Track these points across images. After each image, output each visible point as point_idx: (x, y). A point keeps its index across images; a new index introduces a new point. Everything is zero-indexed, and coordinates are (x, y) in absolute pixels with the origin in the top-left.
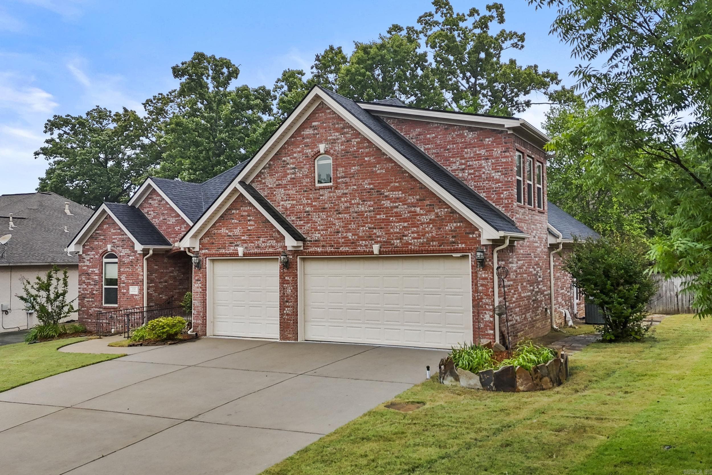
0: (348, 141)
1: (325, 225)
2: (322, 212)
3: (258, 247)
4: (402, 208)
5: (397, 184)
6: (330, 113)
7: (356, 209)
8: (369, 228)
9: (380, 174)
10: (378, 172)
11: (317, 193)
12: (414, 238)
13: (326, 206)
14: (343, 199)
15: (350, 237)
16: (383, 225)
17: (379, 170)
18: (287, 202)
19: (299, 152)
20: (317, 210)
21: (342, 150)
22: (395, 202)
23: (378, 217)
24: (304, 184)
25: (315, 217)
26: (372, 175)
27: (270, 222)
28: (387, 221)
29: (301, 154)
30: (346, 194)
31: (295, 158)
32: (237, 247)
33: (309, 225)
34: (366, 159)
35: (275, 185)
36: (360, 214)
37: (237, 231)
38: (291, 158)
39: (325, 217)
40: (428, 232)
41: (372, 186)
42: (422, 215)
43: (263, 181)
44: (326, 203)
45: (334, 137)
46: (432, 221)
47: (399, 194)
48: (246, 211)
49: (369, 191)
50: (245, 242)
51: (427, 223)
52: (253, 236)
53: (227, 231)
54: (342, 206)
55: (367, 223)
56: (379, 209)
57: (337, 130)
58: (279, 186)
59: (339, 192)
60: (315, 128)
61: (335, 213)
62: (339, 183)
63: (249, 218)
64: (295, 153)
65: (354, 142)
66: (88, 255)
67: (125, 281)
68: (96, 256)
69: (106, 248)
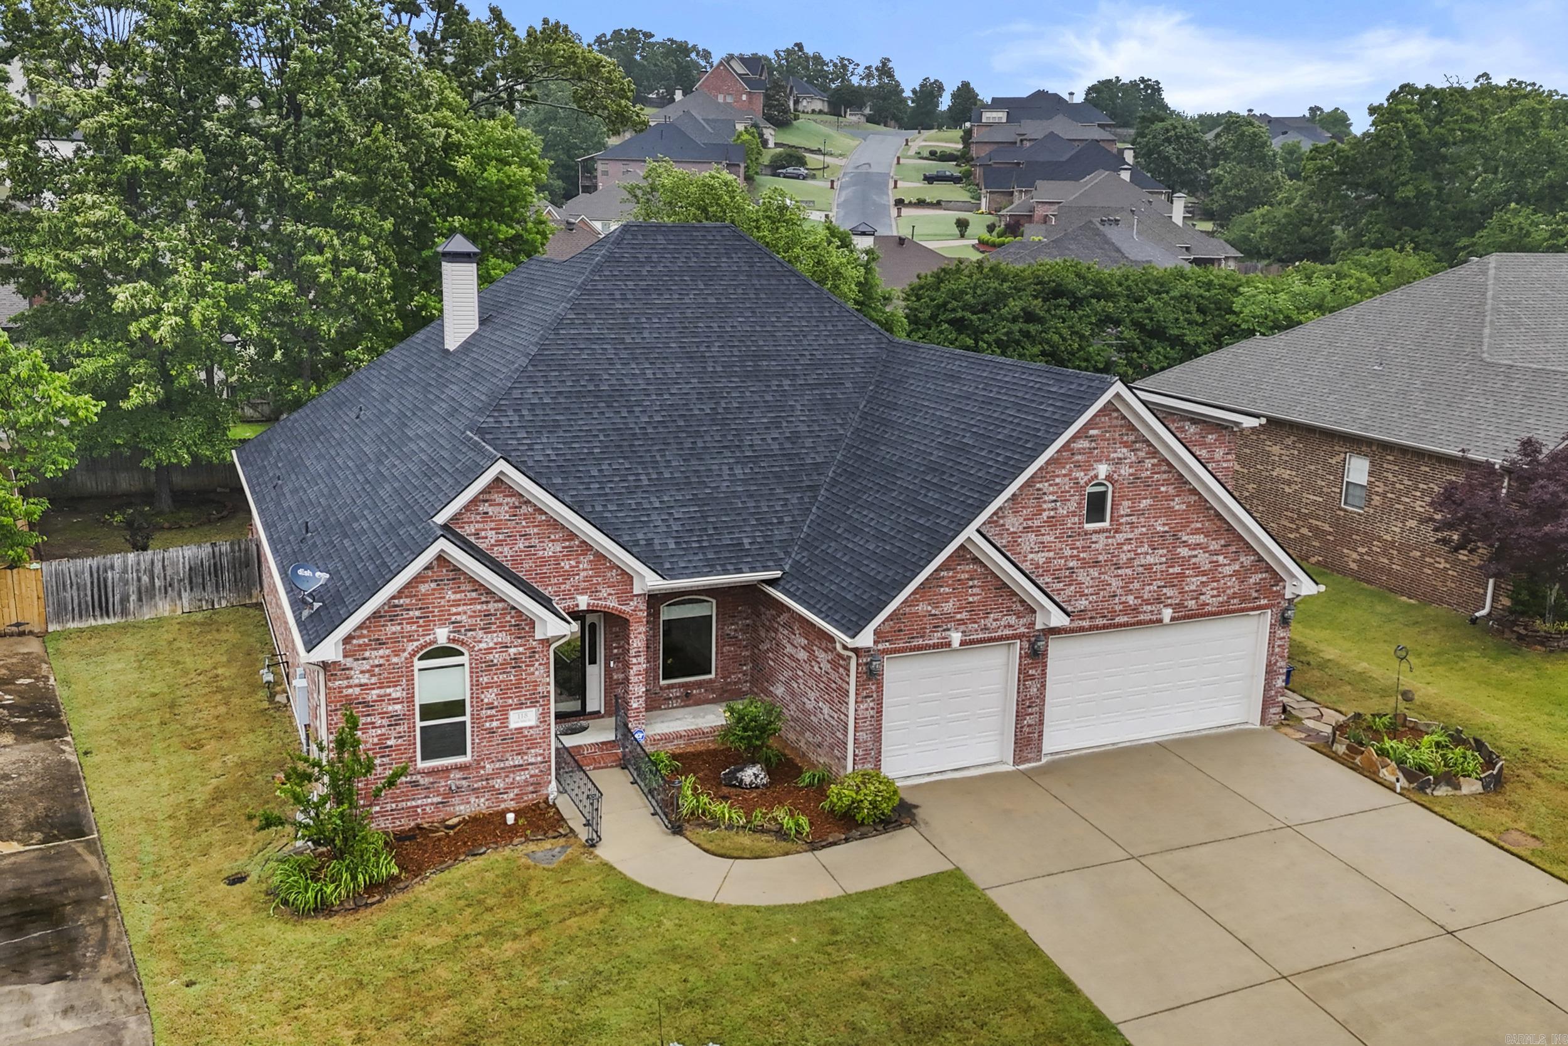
0: (1139, 462)
2: (1094, 567)
3: (985, 629)
4: (1203, 559)
5: (1199, 525)
6: (1117, 418)
7: (1143, 562)
8: (1158, 587)
10: (1177, 507)
11: (1087, 539)
12: (1213, 596)
13: (1101, 558)
14: (1125, 548)
15: (1131, 602)
16: (1176, 581)
17: (1178, 505)
18: (1040, 554)
19: (1065, 475)
20: (1085, 564)
21: (1130, 475)
22: (1194, 549)
23: (1171, 570)
24: (1069, 525)
25: (1082, 576)
26: (1170, 512)
27: (1009, 587)
28: (1181, 576)
29: (1067, 479)
30: (1130, 539)
31: (1057, 484)
32: (947, 633)
33: (1073, 588)
34: (1163, 489)
35: (1021, 529)
36: (1148, 567)
37: (949, 607)
38: (1050, 485)
39: (1096, 574)
40: (1229, 588)
41: (1166, 528)
42: (1225, 565)
43: (1001, 522)
44: (1100, 554)
45: (1120, 455)
46: (1236, 573)
47: (1200, 539)
49: (1162, 535)
50: (962, 622)
51: (1231, 576)
52: (975, 612)
53: (929, 608)
54: (1124, 558)
55: (1155, 580)
56: (1174, 560)
57: (1125, 444)
58: (1027, 529)
59: (1120, 537)
60: (1092, 439)
61: (1113, 568)
62: (1121, 524)
63: (971, 583)
64: (1058, 476)
65: (1148, 463)
66: (364, 659)
67: (496, 704)
68: (395, 660)
69: (431, 637)
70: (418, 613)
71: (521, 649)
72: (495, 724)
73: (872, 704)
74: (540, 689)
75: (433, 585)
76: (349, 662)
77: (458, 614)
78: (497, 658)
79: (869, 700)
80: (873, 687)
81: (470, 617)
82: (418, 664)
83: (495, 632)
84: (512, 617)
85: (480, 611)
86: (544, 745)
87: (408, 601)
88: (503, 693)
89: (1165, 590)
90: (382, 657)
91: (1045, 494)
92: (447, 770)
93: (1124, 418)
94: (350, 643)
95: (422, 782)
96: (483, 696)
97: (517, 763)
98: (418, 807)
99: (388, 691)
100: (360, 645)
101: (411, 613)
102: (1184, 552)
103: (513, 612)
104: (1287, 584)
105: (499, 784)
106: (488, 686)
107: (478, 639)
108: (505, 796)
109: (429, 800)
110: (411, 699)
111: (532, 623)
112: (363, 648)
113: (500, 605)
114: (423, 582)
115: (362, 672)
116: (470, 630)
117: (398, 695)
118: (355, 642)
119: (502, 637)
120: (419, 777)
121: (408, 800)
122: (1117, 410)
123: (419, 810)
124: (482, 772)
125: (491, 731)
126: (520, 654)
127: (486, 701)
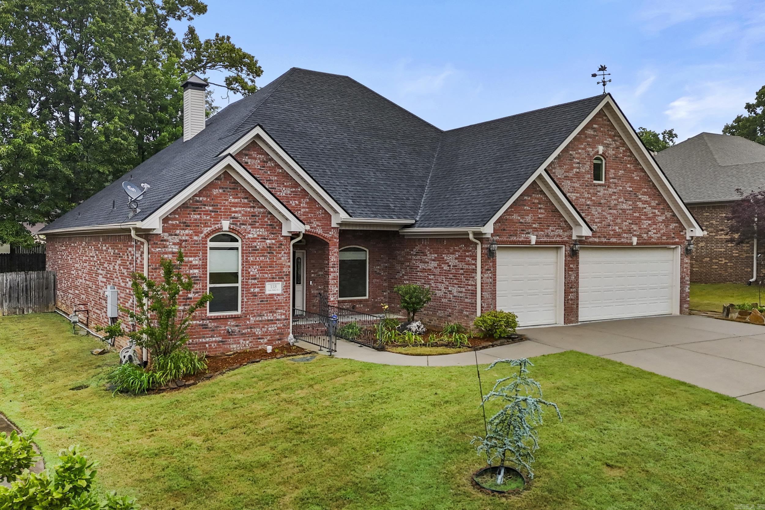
0: (617, 148)
1: (601, 218)
2: (599, 206)
3: (547, 236)
4: (648, 210)
5: (646, 190)
6: (605, 120)
7: (622, 207)
8: (629, 223)
9: (636, 180)
10: (635, 178)
11: (595, 189)
12: (654, 233)
13: (602, 201)
14: (613, 197)
15: (617, 230)
16: (637, 221)
17: (636, 176)
18: (573, 194)
19: (583, 149)
20: (594, 204)
21: (613, 155)
22: (644, 204)
23: (635, 214)
24: (586, 179)
25: (593, 210)
26: (632, 180)
27: (558, 212)
28: (639, 219)
29: (584, 151)
30: (615, 193)
31: (579, 153)
32: (529, 235)
34: (628, 166)
35: (563, 177)
36: (624, 210)
37: (529, 219)
38: (576, 153)
39: (600, 211)
40: (661, 229)
41: (631, 189)
42: (659, 216)
43: (554, 171)
44: (601, 199)
45: (608, 142)
46: (664, 221)
47: (647, 198)
48: (538, 199)
49: (630, 193)
50: (536, 229)
51: (661, 222)
52: (543, 225)
53: (519, 218)
54: (613, 203)
55: (628, 219)
56: (635, 209)
57: (610, 136)
58: (566, 178)
59: (611, 191)
61: (608, 208)
62: (611, 183)
63: (539, 206)
64: (579, 149)
65: (622, 149)
66: (176, 235)
67: (257, 276)
68: (195, 238)
69: (219, 225)
70: (211, 208)
71: (273, 241)
72: (257, 290)
73: (490, 275)
74: (285, 270)
75: (221, 191)
76: (166, 236)
77: (236, 212)
78: (259, 245)
79: (489, 272)
80: (491, 264)
81: (243, 215)
82: (210, 244)
83: (258, 228)
84: (268, 219)
85: (249, 212)
86: (286, 308)
87: (205, 199)
88: (262, 270)
89: (633, 226)
90: (187, 235)
91: (574, 158)
92: (226, 318)
93: (609, 121)
94: (167, 223)
95: (210, 325)
96: (250, 270)
97: (269, 318)
98: (206, 343)
99: (191, 259)
100: (173, 225)
101: (207, 207)
102: (640, 204)
103: (269, 216)
104: (687, 231)
105: (258, 331)
106: (253, 264)
107: (248, 230)
108: (262, 341)
109: (214, 339)
110: (204, 266)
111: (280, 225)
112: (175, 227)
113: (262, 210)
114: (215, 189)
115: (174, 244)
116: (243, 224)
117: (197, 262)
118: (170, 222)
119: (262, 232)
120: (208, 322)
121: (199, 338)
122: (606, 116)
123: (207, 345)
124: (248, 322)
125: (254, 295)
126: (273, 244)
127: (251, 273)
